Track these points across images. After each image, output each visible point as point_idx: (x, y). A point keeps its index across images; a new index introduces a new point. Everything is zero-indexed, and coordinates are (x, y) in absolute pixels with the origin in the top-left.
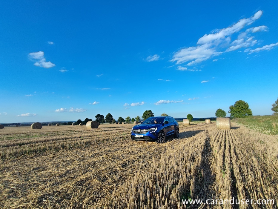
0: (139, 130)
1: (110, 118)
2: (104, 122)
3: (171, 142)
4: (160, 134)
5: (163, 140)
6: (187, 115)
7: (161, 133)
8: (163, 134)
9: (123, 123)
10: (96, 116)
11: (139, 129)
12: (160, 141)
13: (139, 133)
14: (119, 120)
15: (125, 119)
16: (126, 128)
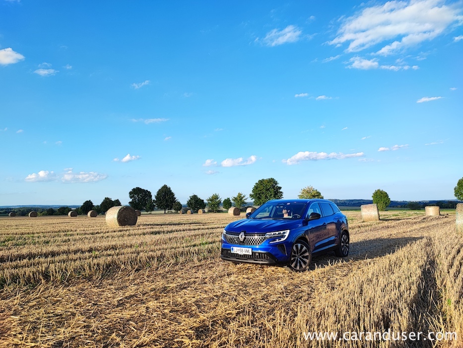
0: (242, 236)
1: (166, 199)
2: (151, 208)
3: (327, 268)
4: (297, 247)
5: (305, 263)
6: (374, 192)
7: (299, 245)
8: (305, 248)
9: (201, 211)
10: (130, 193)
11: (242, 233)
12: (296, 266)
13: (242, 244)
14: (189, 203)
15: (205, 201)
16: (210, 227)
